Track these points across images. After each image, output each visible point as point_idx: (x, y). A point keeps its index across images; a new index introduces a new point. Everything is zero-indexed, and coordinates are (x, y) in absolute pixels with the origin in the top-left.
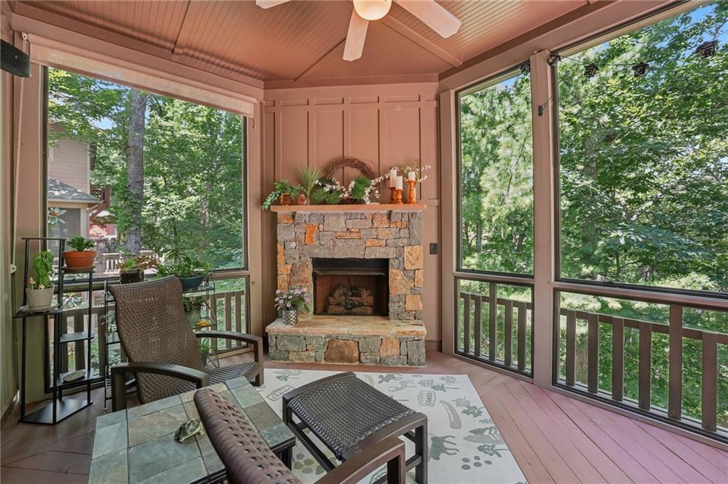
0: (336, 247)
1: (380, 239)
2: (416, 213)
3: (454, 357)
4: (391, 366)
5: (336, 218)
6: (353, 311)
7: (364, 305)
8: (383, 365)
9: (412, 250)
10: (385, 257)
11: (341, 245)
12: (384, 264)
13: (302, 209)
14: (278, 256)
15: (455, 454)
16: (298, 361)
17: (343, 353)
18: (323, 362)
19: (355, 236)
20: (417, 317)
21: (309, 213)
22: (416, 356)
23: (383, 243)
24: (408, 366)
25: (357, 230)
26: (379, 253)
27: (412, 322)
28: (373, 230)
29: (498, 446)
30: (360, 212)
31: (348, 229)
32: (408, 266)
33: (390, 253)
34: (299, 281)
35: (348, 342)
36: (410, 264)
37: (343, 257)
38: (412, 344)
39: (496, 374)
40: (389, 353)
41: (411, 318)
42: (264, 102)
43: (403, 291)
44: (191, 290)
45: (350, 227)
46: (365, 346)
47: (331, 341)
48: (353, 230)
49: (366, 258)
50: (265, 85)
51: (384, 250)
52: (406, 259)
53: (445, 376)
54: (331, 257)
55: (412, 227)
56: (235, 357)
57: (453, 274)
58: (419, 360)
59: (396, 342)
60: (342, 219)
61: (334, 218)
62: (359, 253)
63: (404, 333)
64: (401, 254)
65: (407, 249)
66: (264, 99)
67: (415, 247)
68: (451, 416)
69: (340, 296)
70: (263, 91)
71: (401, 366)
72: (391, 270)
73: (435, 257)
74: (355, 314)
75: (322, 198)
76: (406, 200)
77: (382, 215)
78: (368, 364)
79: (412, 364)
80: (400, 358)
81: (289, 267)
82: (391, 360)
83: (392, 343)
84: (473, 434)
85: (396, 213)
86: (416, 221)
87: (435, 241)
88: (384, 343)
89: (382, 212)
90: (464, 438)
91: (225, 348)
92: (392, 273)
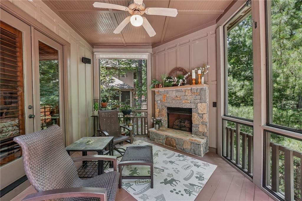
0: (173, 103)
1: (188, 100)
2: (203, 88)
3: (221, 158)
4: (187, 152)
5: (172, 92)
6: (182, 129)
7: (186, 127)
8: (184, 152)
9: (201, 105)
10: (190, 107)
11: (174, 102)
12: (190, 110)
13: (161, 89)
14: (155, 106)
15: (174, 186)
16: (157, 143)
17: (171, 143)
18: (164, 145)
19: (179, 99)
20: (204, 135)
21: (164, 90)
22: (197, 151)
23: (189, 101)
24: (194, 154)
25: (179, 96)
26: (187, 106)
27: (201, 137)
28: (185, 96)
29: (194, 193)
30: (180, 89)
31: (176, 96)
32: (200, 112)
33: (192, 106)
34: (161, 115)
35: (172, 139)
36: (201, 111)
37: (175, 107)
38: (196, 146)
39: (236, 170)
40: (187, 147)
41: (201, 135)
42: (152, 53)
43: (197, 123)
44: (128, 114)
45: (177, 95)
46: (178, 142)
47: (167, 137)
48: (178, 96)
49: (183, 107)
50: (152, 47)
51: (189, 104)
52: (199, 109)
53: (206, 163)
54: (171, 107)
55: (201, 95)
56: (143, 137)
57: (221, 117)
58: (199, 153)
59: (189, 143)
60: (174, 92)
61: (171, 92)
62: (180, 106)
63: (192, 140)
64: (197, 107)
65: (199, 105)
66: (152, 52)
67: (203, 104)
68: (189, 176)
69: (178, 122)
70: (152, 49)
71: (192, 154)
72: (193, 113)
73: (215, 108)
74: (182, 130)
75: (167, 84)
76: (197, 83)
77: (188, 90)
78: (179, 150)
79: (196, 154)
80: (191, 150)
81: (158, 110)
82: (187, 150)
83: (188, 143)
84: (189, 185)
85: (193, 89)
86: (203, 92)
87: (215, 101)
88: (185, 143)
89: (188, 89)
90: (183, 184)
91: (141, 134)
92: (193, 114)
